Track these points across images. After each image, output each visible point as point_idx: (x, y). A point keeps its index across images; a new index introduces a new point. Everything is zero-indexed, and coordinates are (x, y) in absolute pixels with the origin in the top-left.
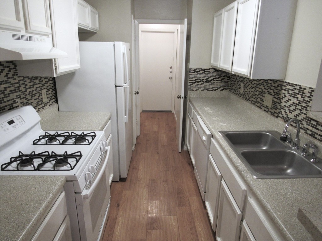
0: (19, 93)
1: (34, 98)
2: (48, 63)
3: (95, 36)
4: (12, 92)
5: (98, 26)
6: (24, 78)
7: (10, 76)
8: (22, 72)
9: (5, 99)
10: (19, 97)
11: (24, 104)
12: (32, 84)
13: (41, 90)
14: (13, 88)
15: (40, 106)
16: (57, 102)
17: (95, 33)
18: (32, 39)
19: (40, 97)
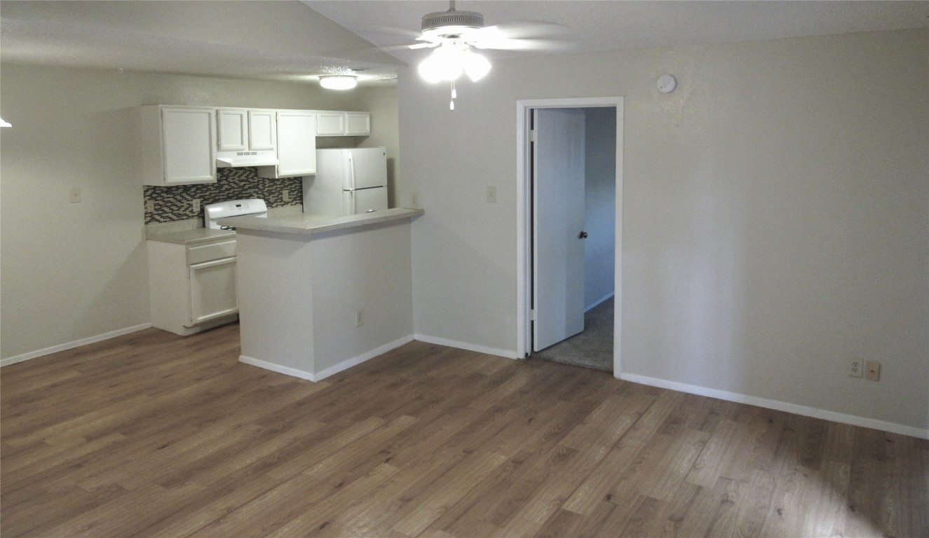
0: (257, 190)
1: (272, 196)
2: (272, 168)
3: (367, 141)
4: (250, 188)
5: (368, 128)
6: (264, 179)
7: (251, 176)
8: (262, 175)
9: (243, 192)
10: (257, 193)
11: (259, 198)
12: (272, 184)
13: (282, 189)
14: (252, 185)
15: (279, 203)
16: (302, 203)
17: (367, 137)
18: (255, 154)
19: (280, 196)
